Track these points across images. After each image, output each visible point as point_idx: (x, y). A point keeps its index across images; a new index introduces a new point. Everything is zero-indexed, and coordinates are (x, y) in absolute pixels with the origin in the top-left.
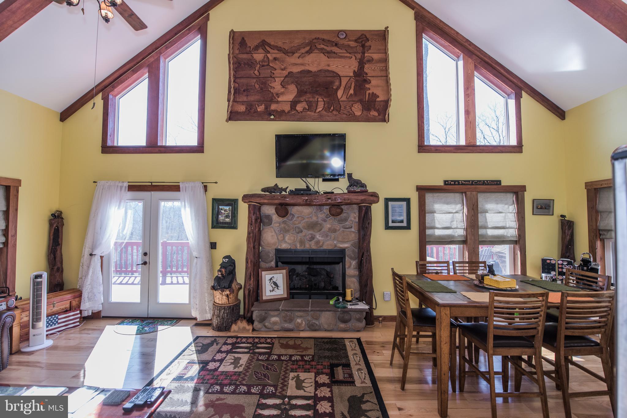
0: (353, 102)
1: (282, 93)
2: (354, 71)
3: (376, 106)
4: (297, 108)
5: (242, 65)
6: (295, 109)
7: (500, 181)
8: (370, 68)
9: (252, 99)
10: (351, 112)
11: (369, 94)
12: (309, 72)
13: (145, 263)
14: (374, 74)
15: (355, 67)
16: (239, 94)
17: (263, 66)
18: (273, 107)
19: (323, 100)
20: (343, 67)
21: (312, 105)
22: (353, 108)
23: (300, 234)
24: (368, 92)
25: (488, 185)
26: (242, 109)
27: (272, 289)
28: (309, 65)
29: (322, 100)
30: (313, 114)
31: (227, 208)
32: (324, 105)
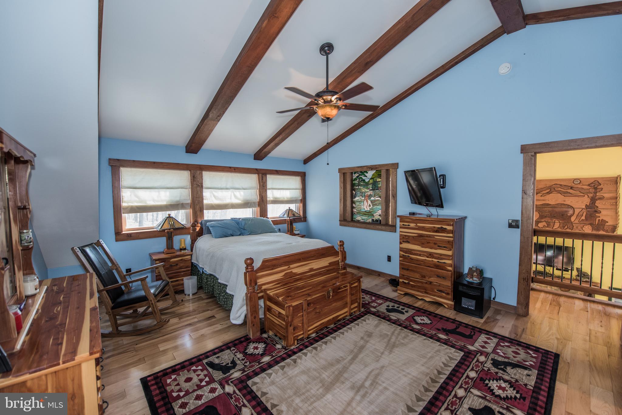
0: (584, 225)
2: (586, 205)
6: (538, 226)
8: (601, 204)
12: (548, 205)
14: (604, 207)
20: (577, 202)
21: (550, 225)
22: (583, 228)
24: (598, 219)
28: (548, 200)
29: (558, 221)
32: (560, 225)
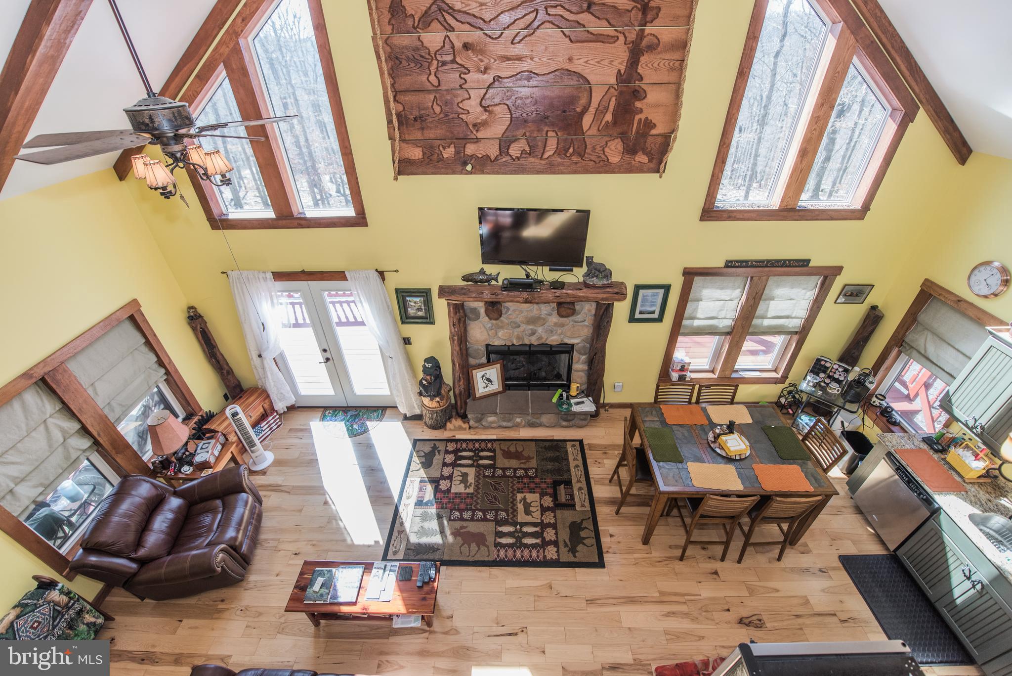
0: (608, 139)
1: (485, 124)
2: (619, 71)
3: (648, 145)
4: (510, 151)
5: (405, 63)
6: (508, 154)
7: (809, 261)
8: (650, 65)
9: (432, 136)
10: (603, 156)
11: (640, 120)
13: (328, 359)
14: (655, 78)
15: (621, 64)
16: (407, 127)
17: (444, 63)
18: (470, 149)
19: (556, 133)
20: (598, 62)
21: (537, 145)
23: (517, 329)
24: (637, 117)
25: (789, 266)
26: (417, 154)
27: (485, 385)
28: (533, 57)
29: (554, 134)
30: (537, 161)
31: (418, 299)
32: (558, 144)
